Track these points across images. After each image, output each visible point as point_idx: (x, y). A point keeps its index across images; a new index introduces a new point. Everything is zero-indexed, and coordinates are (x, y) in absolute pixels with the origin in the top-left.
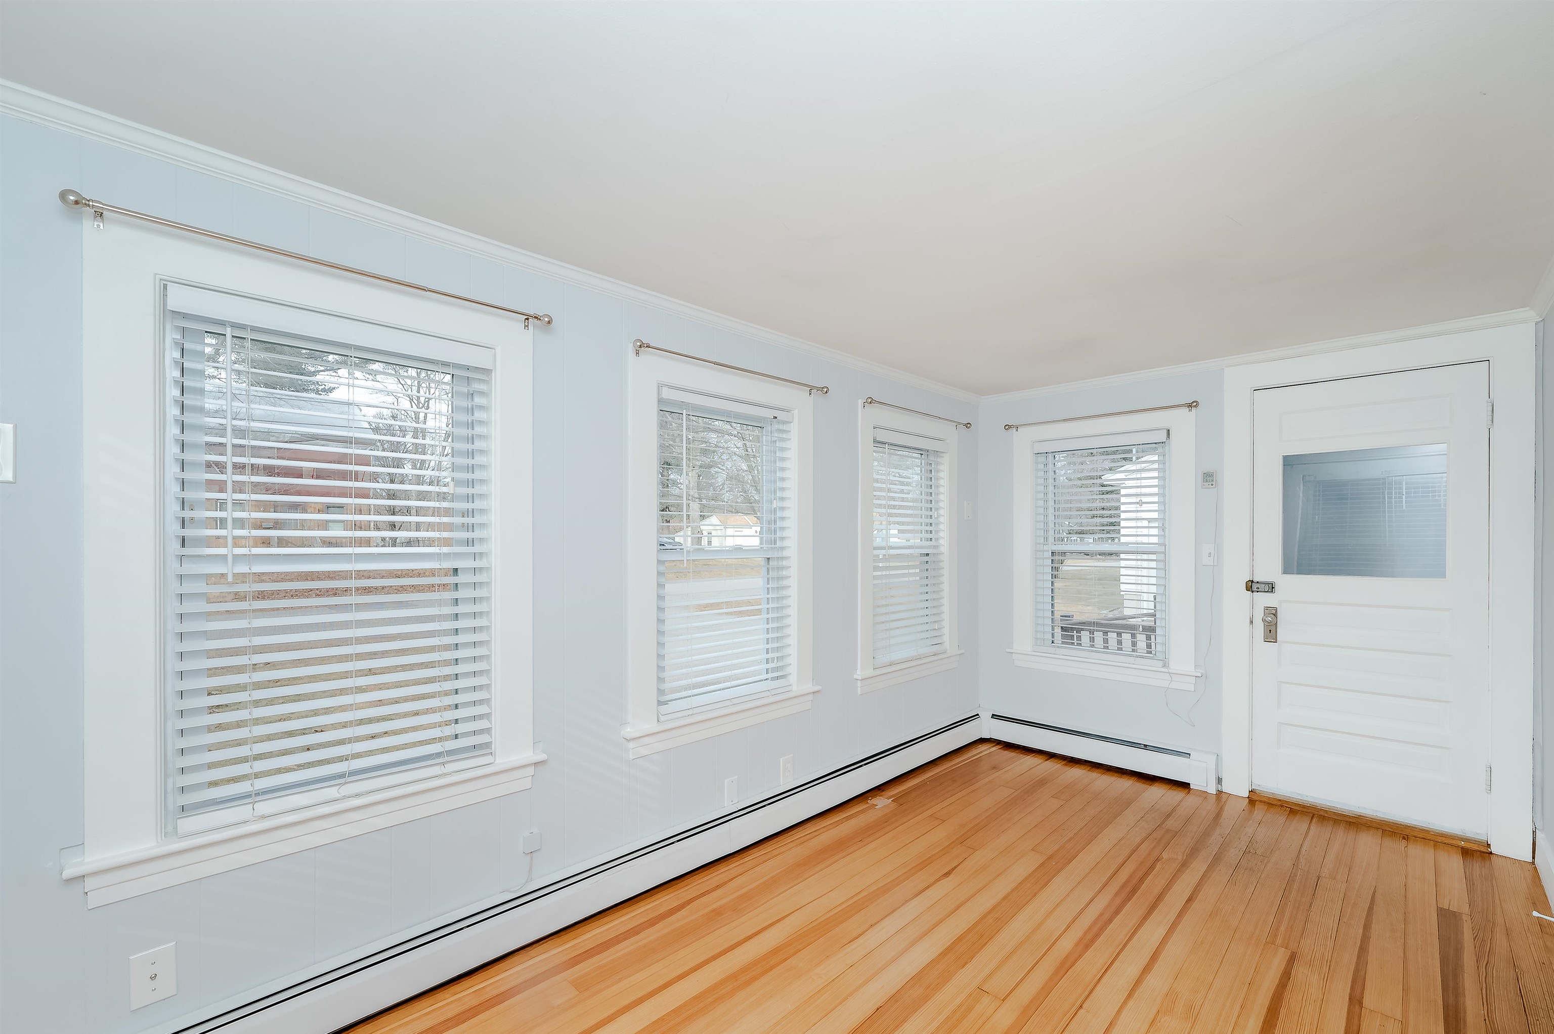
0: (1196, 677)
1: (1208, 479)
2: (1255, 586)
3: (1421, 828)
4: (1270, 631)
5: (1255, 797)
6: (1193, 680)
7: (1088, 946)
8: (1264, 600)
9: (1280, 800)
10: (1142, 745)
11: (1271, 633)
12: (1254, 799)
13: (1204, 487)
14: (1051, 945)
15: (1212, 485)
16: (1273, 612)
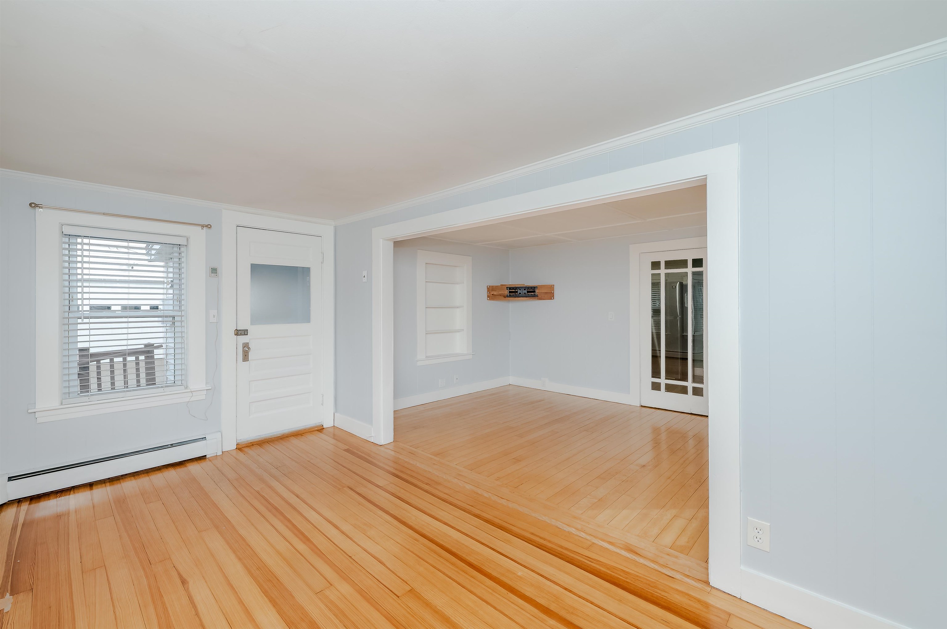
0: (207, 390)
1: (214, 271)
2: (239, 332)
3: (303, 429)
4: (246, 355)
5: (240, 447)
6: (205, 392)
7: (308, 540)
8: (243, 339)
9: (251, 443)
10: (169, 446)
11: (246, 357)
12: (240, 448)
13: (212, 276)
14: (298, 552)
15: (216, 275)
16: (246, 347)
